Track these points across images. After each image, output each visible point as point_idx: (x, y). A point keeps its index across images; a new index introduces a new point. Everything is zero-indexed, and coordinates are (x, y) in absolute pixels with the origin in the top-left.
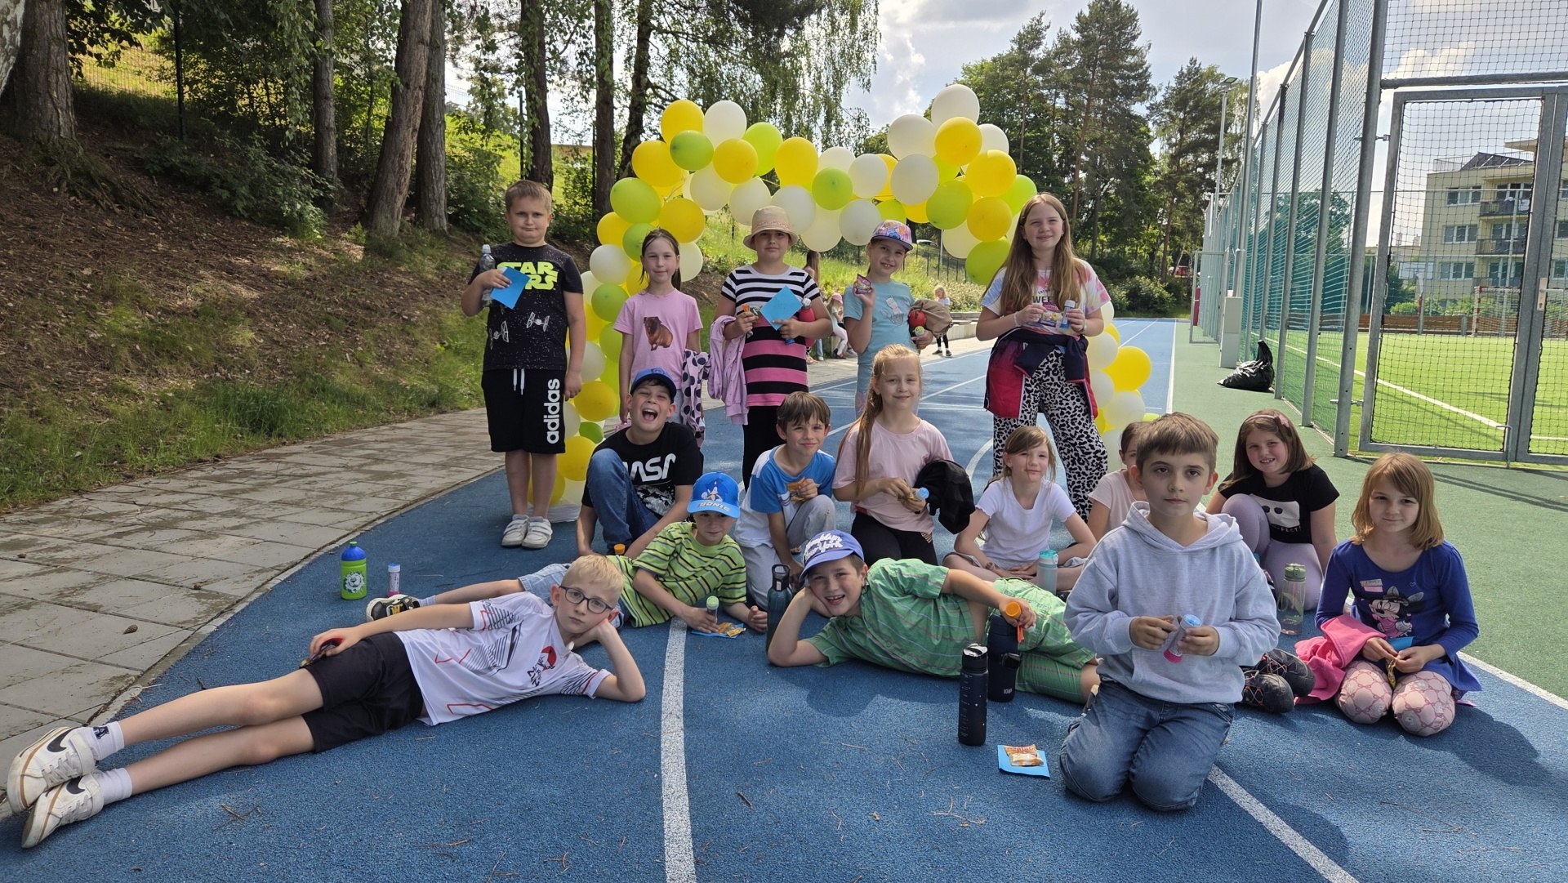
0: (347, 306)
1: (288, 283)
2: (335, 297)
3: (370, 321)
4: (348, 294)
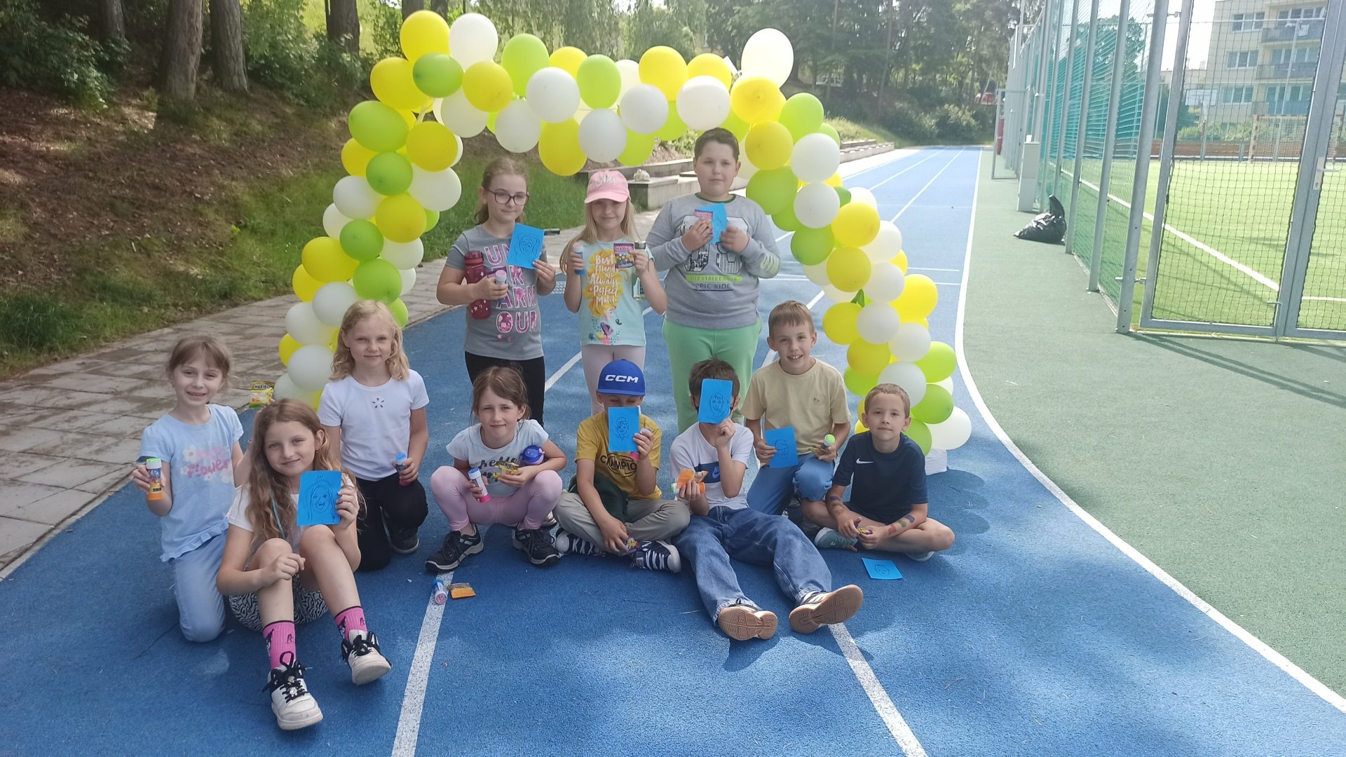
0: (134, 187)
1: (66, 164)
2: (121, 178)
3: (159, 203)
4: (135, 173)
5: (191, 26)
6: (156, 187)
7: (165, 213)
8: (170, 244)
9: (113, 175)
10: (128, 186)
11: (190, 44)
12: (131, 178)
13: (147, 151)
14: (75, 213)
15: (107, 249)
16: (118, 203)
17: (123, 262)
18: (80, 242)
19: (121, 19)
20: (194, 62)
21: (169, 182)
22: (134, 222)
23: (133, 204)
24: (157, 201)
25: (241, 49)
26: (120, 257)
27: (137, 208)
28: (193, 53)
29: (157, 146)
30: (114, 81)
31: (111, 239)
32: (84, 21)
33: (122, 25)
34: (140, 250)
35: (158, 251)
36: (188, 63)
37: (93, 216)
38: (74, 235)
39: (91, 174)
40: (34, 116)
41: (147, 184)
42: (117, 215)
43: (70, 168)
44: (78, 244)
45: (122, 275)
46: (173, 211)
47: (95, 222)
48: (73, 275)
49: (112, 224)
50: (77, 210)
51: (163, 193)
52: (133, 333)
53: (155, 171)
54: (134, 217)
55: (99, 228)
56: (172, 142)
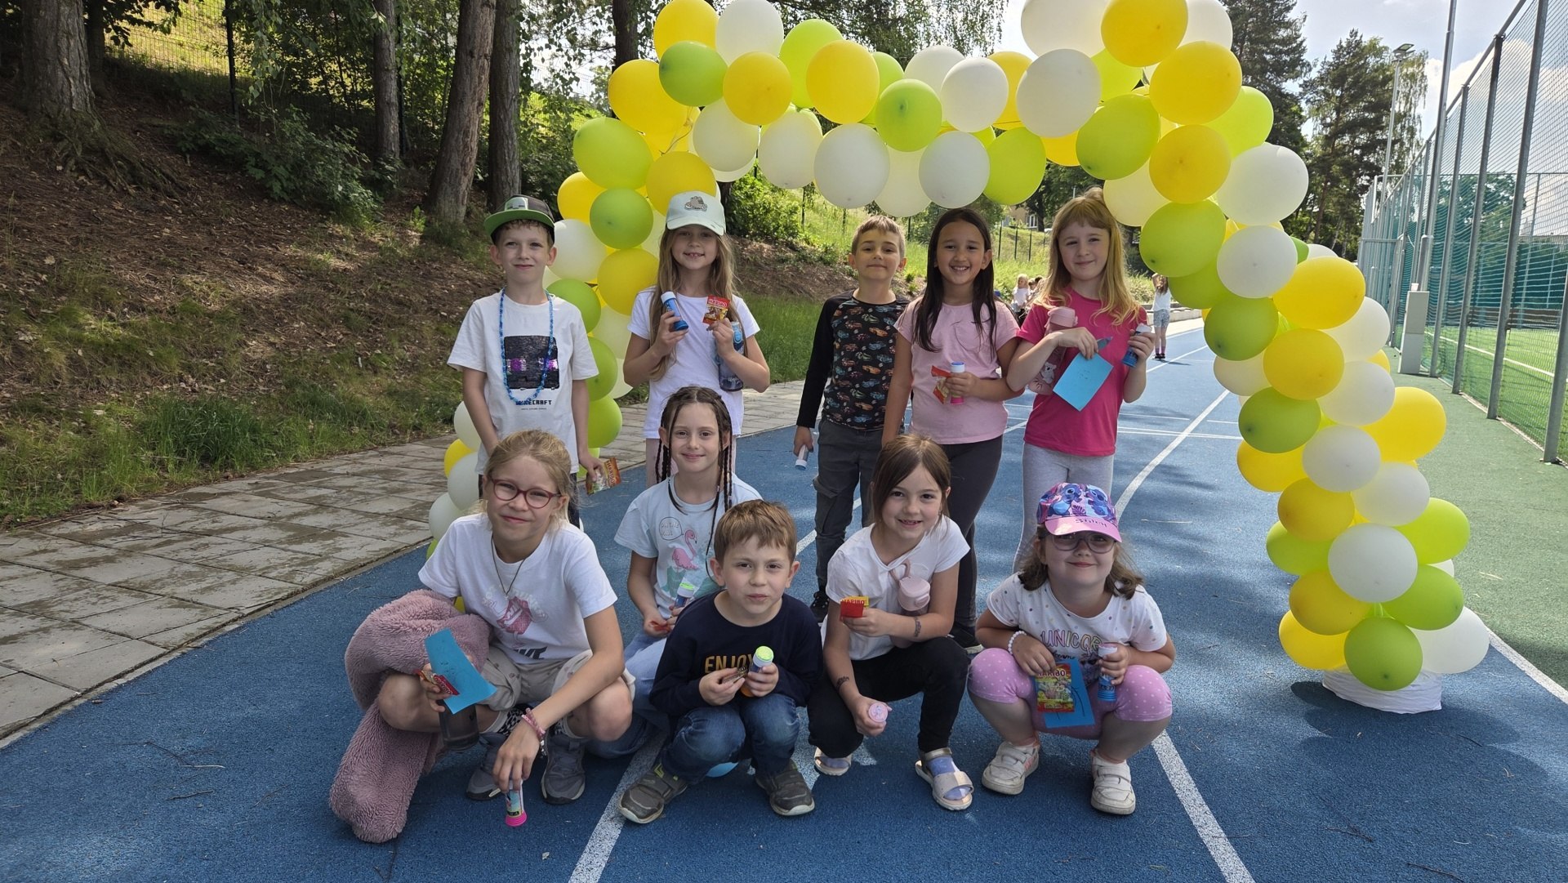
0: (375, 301)
2: (363, 290)
3: (400, 318)
4: (379, 287)
5: (466, 145)
6: (400, 303)
8: (402, 362)
9: (355, 288)
10: (369, 300)
11: (464, 165)
12: (374, 292)
13: (400, 267)
14: (302, 323)
15: (328, 362)
16: (353, 315)
17: (343, 378)
19: (397, 139)
20: (465, 184)
21: (416, 298)
22: (367, 336)
23: (370, 318)
24: (397, 316)
25: (518, 175)
26: (341, 372)
27: (374, 323)
28: (465, 175)
29: (412, 264)
30: (381, 199)
31: (336, 352)
32: (354, 133)
33: (397, 145)
34: (366, 366)
35: (386, 369)
36: (460, 185)
37: (322, 328)
38: (295, 346)
39: (331, 285)
40: (289, 228)
41: (390, 298)
42: (349, 328)
43: (311, 279)
44: (296, 354)
45: (339, 390)
46: (413, 328)
47: (323, 334)
48: (283, 388)
49: (341, 336)
50: (305, 320)
51: (406, 309)
52: (331, 454)
53: (401, 285)
54: (369, 332)
55: (325, 340)
56: (429, 261)
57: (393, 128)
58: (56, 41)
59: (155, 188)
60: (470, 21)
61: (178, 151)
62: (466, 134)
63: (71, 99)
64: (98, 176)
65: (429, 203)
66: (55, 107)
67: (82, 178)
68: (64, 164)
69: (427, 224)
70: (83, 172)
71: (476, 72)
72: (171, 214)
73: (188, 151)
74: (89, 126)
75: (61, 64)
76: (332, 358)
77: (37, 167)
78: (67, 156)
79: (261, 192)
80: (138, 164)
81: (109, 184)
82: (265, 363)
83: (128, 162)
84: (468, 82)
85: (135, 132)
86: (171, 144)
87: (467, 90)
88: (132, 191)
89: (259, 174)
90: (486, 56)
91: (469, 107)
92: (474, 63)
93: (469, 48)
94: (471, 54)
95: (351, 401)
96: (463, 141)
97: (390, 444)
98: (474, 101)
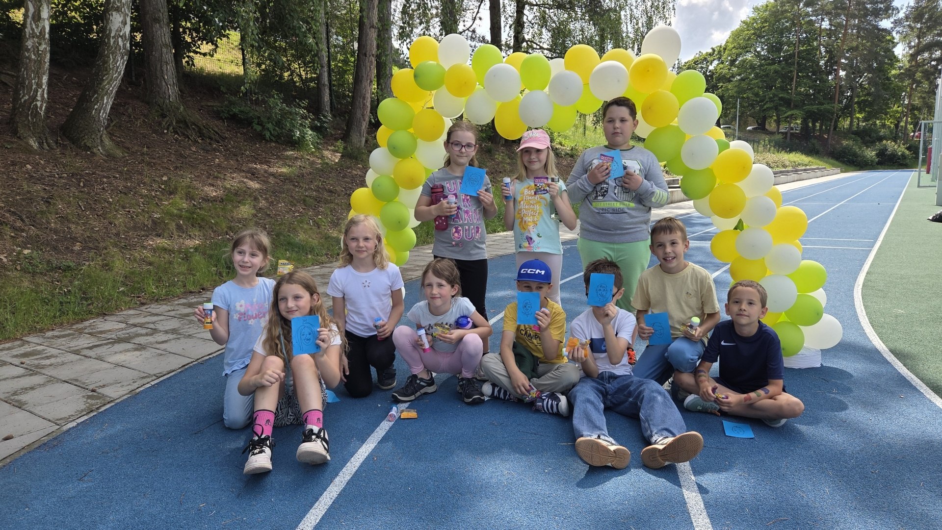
0: (318, 191)
1: (286, 179)
2: (312, 186)
4: (320, 183)
5: (364, 104)
6: (331, 191)
7: (332, 206)
8: (332, 222)
9: (308, 185)
10: (315, 191)
11: (363, 115)
12: (318, 186)
13: (331, 173)
14: (283, 204)
15: (296, 223)
16: (307, 199)
17: (303, 231)
18: (282, 219)
19: (329, 104)
20: (364, 125)
21: (338, 188)
22: (314, 209)
23: (316, 200)
24: (329, 198)
26: (302, 228)
27: (318, 202)
28: (364, 120)
29: (337, 170)
30: (321, 137)
31: (299, 218)
32: (305, 103)
33: (329, 107)
34: (314, 224)
35: (324, 226)
36: (362, 126)
37: (292, 206)
38: (279, 215)
39: (296, 184)
40: (275, 155)
41: (326, 189)
42: (305, 205)
44: (280, 220)
45: (301, 237)
46: (337, 204)
47: (293, 209)
48: (274, 236)
49: (302, 210)
50: (284, 202)
51: (334, 194)
53: (331, 182)
54: (315, 207)
55: (294, 212)
56: (345, 168)
57: (326, 98)
58: (161, 67)
59: (211, 139)
60: (364, 37)
61: (221, 118)
62: (364, 98)
63: (169, 96)
64: (184, 134)
65: (346, 137)
66: (162, 100)
67: (176, 136)
68: (168, 129)
69: (345, 148)
70: (176, 133)
71: (368, 64)
72: (219, 151)
73: (226, 118)
74: (178, 109)
75: (164, 78)
76: (298, 221)
77: (155, 132)
78: (169, 125)
79: (261, 137)
80: (202, 127)
81: (189, 138)
82: (265, 225)
83: (198, 126)
84: (364, 70)
85: (200, 110)
86: (217, 115)
87: (364, 75)
88: (200, 141)
89: (259, 128)
90: (373, 55)
91: (365, 83)
92: (367, 60)
93: (364, 52)
94: (365, 55)
95: (307, 242)
96: (363, 102)
97: (326, 263)
98: (367, 80)
